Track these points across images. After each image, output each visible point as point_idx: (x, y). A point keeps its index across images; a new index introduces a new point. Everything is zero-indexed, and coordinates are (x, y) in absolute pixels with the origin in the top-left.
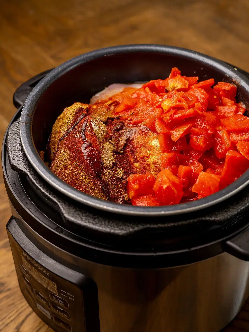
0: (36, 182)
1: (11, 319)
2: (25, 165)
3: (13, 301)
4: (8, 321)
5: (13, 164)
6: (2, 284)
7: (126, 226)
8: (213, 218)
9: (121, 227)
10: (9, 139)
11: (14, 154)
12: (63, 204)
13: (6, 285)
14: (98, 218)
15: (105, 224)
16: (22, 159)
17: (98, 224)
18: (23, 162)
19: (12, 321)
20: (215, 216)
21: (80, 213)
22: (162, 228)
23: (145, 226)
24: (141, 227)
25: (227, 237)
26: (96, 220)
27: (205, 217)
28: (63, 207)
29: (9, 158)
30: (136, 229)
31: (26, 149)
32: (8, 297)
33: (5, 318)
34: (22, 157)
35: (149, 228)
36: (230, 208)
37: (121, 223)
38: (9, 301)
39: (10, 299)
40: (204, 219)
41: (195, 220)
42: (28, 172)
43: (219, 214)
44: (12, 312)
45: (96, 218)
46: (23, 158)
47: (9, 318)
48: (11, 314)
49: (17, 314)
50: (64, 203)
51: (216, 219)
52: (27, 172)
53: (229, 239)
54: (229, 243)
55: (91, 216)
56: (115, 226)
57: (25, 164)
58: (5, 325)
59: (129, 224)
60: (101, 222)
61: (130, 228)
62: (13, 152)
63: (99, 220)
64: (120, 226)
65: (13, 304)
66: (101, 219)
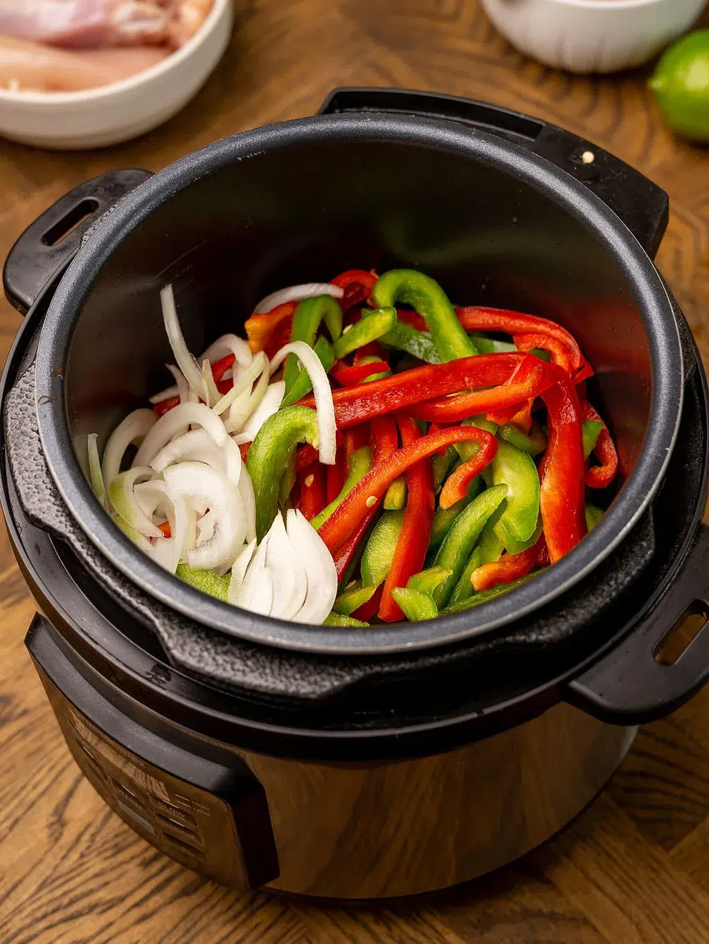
0: (94, 562)
1: (41, 788)
2: (59, 514)
3: (39, 744)
4: (33, 796)
5: (30, 513)
6: (5, 700)
7: (324, 675)
8: (534, 637)
9: (312, 679)
10: (10, 437)
11: (29, 481)
12: (167, 622)
13: (16, 702)
14: (253, 655)
15: (273, 672)
16: (50, 495)
17: (257, 674)
18: (54, 504)
19: (42, 794)
20: (538, 632)
21: (209, 646)
22: (410, 670)
23: (369, 671)
24: (358, 673)
25: (567, 674)
26: (250, 663)
27: (513, 635)
28: (166, 630)
29: (17, 493)
30: (348, 679)
31: (60, 479)
32: (24, 732)
33: (23, 788)
34: (50, 489)
35: (378, 674)
36: (574, 607)
37: (311, 668)
38: (29, 743)
39: (29, 739)
40: (510, 639)
41: (490, 646)
42: (70, 532)
43: (547, 626)
44: (39, 771)
45: (248, 658)
46: (53, 492)
47: (35, 787)
48: (38, 777)
49: (53, 775)
50: (169, 620)
51: (541, 637)
52: (69, 535)
53: (575, 676)
54: (575, 684)
55: (237, 652)
56: (298, 676)
57: (59, 511)
58: (26, 807)
59: (331, 670)
60: (264, 667)
61: (333, 678)
62: (26, 474)
63: (258, 660)
64: (310, 675)
65: (39, 750)
66: (263, 658)
